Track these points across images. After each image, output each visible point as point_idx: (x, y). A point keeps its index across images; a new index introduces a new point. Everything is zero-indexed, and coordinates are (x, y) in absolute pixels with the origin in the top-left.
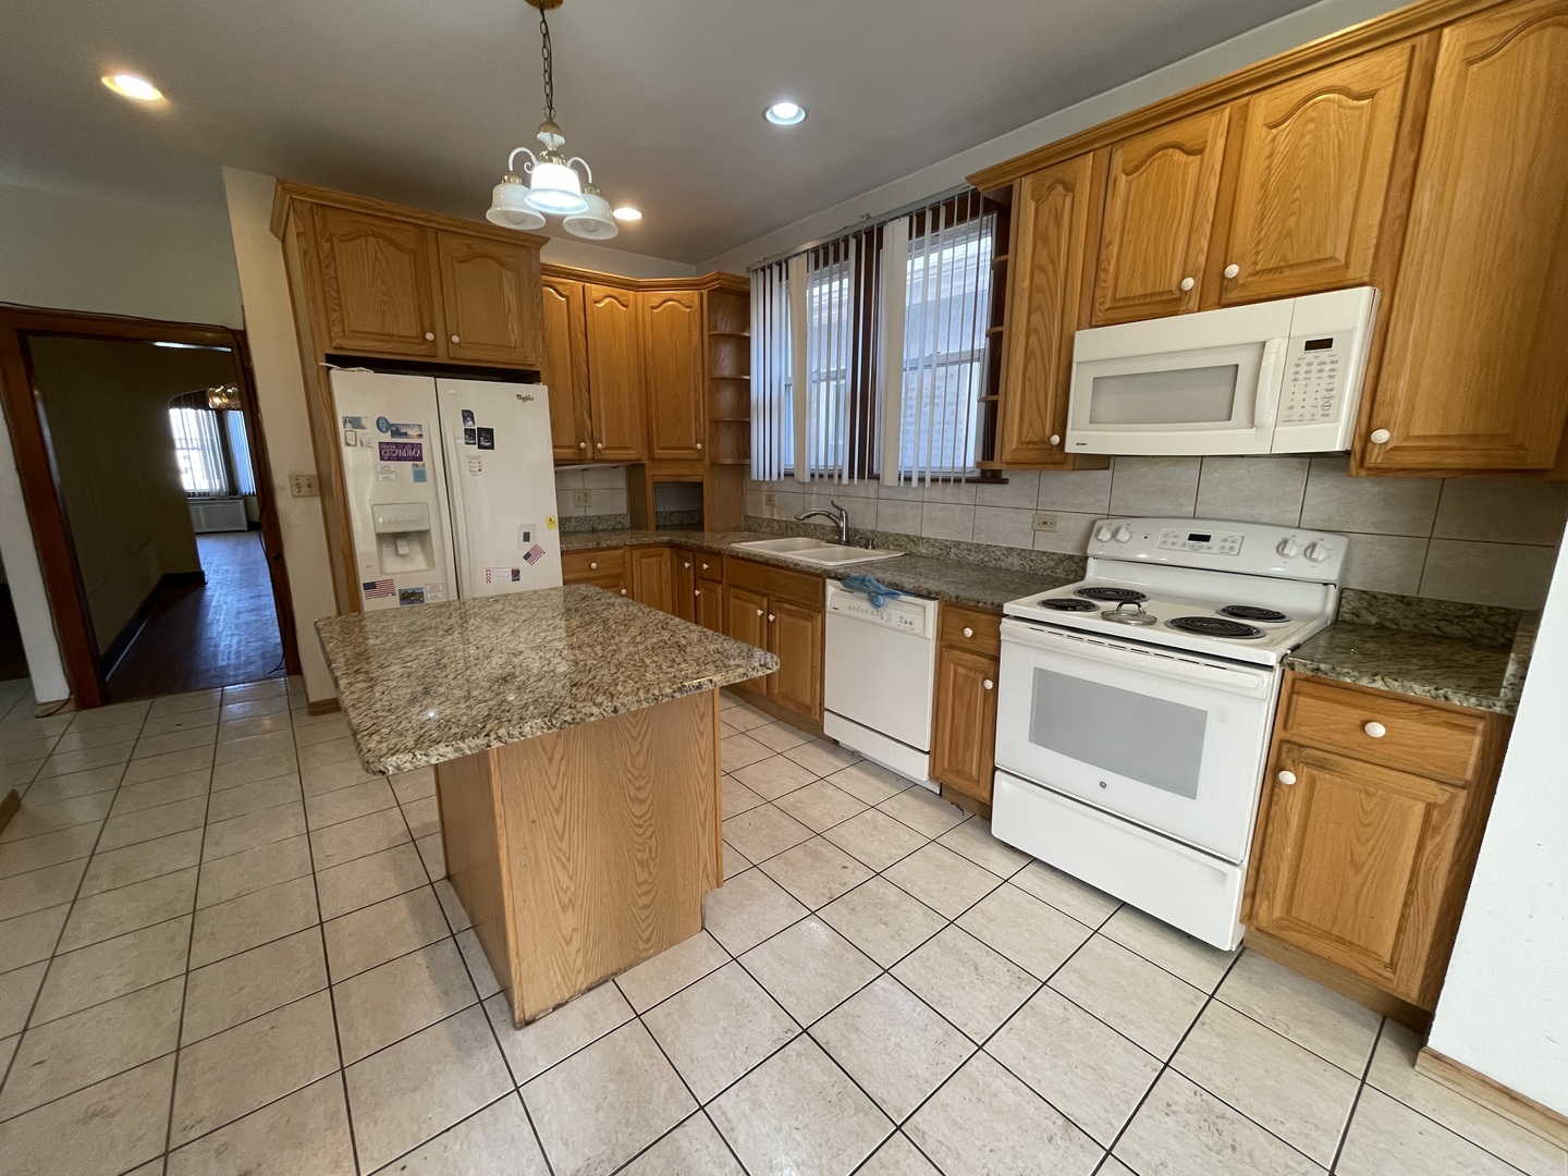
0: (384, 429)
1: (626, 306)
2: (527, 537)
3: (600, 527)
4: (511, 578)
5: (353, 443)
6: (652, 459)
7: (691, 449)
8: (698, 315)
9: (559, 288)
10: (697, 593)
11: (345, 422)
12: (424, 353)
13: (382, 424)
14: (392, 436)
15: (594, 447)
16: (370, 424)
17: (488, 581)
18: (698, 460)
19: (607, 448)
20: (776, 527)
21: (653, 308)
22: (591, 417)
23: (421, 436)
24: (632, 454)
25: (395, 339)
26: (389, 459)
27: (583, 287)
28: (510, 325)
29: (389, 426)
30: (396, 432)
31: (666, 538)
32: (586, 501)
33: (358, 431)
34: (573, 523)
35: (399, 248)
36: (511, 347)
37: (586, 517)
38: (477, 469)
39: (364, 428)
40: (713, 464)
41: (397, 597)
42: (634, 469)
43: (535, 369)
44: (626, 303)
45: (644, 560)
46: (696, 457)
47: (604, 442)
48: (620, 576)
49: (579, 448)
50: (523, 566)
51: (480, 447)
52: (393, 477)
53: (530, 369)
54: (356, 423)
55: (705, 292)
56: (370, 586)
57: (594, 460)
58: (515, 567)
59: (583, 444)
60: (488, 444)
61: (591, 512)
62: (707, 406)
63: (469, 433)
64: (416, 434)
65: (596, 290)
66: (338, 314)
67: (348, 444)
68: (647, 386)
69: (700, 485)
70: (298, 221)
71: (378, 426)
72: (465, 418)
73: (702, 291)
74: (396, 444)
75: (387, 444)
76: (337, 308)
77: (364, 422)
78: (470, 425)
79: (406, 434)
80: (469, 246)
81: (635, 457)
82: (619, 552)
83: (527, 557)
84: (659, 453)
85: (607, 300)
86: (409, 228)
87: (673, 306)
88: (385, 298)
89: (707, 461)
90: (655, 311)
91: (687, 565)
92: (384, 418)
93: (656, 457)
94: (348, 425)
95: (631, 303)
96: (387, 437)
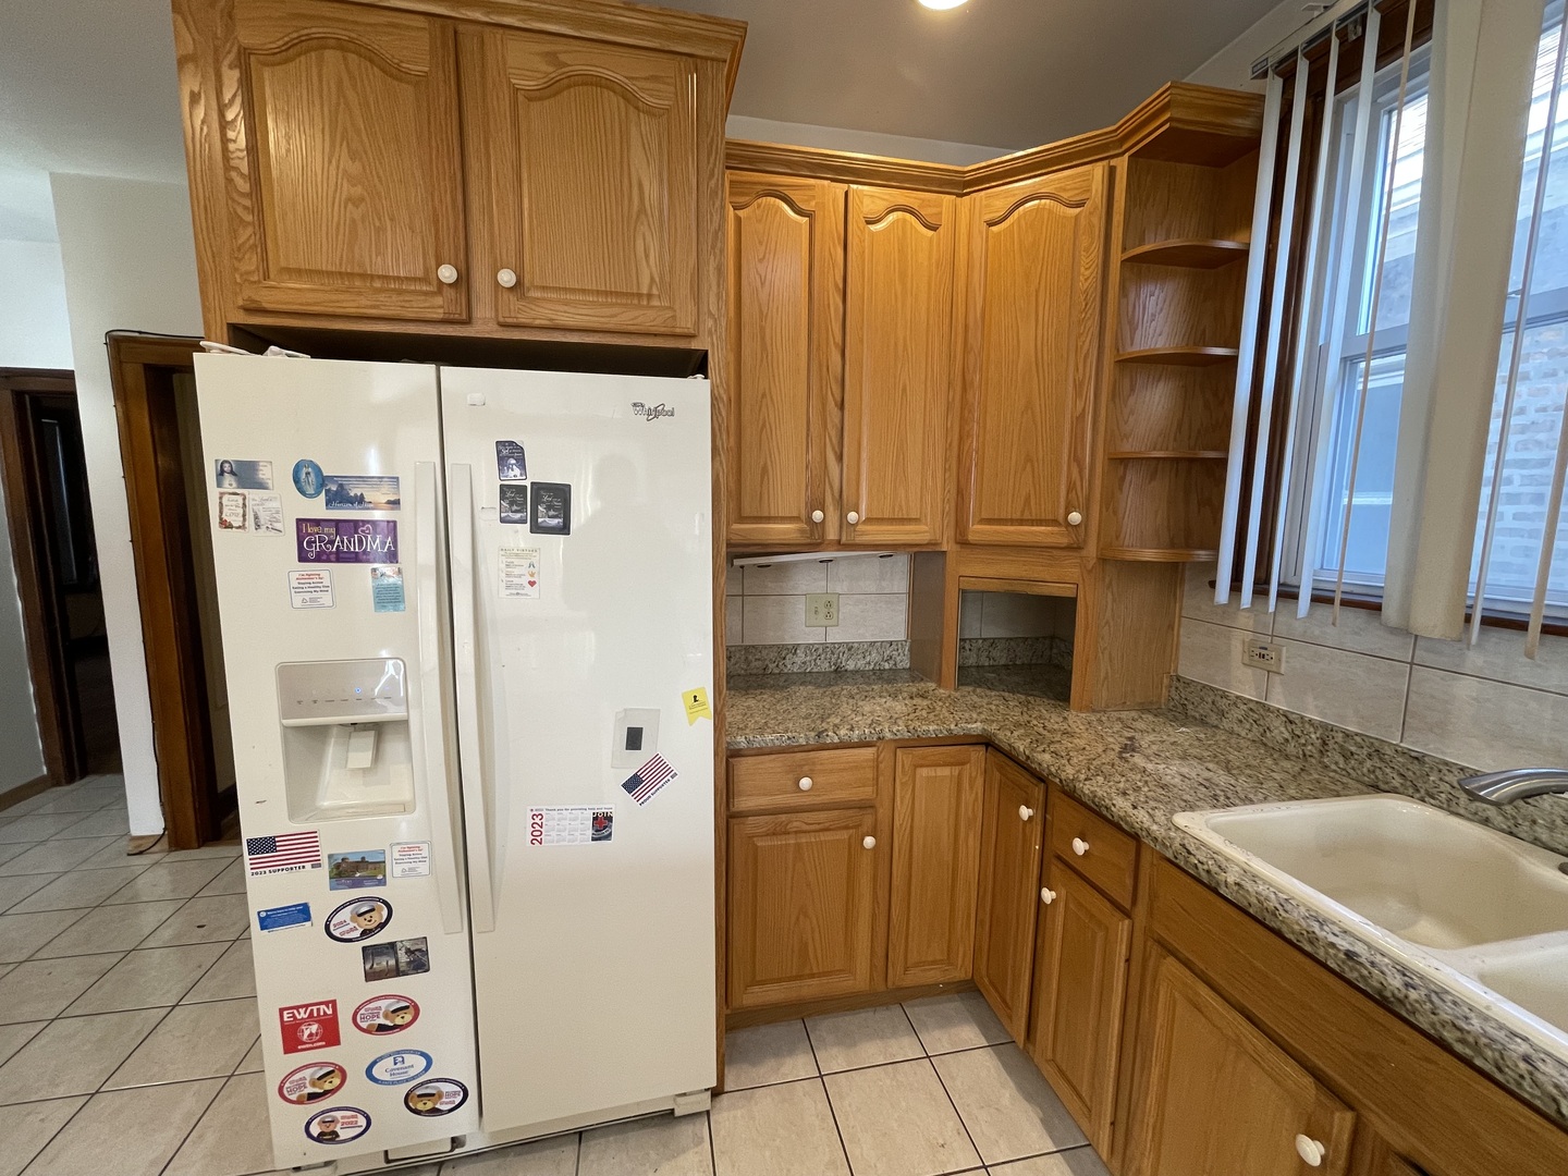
0: (311, 490)
1: (934, 228)
2: (634, 739)
3: (851, 666)
4: (590, 832)
5: (237, 522)
6: (963, 543)
7: (1055, 522)
8: (1098, 222)
9: (794, 195)
10: (1048, 895)
11: (221, 473)
12: (439, 314)
13: (307, 477)
14: (329, 503)
15: (843, 517)
16: (278, 474)
17: (536, 838)
18: (1069, 548)
19: (869, 520)
20: (1280, 731)
21: (991, 224)
22: (840, 458)
23: (395, 503)
24: (919, 533)
25: (377, 284)
26: (318, 559)
27: (846, 193)
28: (640, 243)
29: (323, 481)
30: (339, 497)
31: (976, 727)
32: (828, 615)
33: (252, 494)
34: (801, 657)
35: (394, 72)
36: (639, 295)
37: (825, 646)
38: (525, 581)
39: (261, 486)
40: (1103, 560)
41: (325, 870)
42: (924, 559)
43: (695, 345)
44: (932, 221)
45: (924, 772)
46: (1064, 541)
47: (863, 507)
48: (865, 806)
49: (809, 520)
50: (619, 804)
51: (537, 528)
52: (326, 599)
53: (682, 344)
54: (245, 474)
55: (1122, 164)
56: (263, 846)
57: (840, 545)
58: (602, 809)
59: (818, 515)
60: (554, 522)
61: (836, 636)
62: (1102, 429)
63: (511, 496)
64: (384, 499)
65: (870, 198)
66: (250, 230)
67: (225, 525)
68: (964, 389)
69: (1072, 602)
70: (184, 31)
71: (297, 481)
72: (502, 461)
73: (1113, 162)
74: (337, 523)
75: (317, 522)
76: (249, 218)
77: (264, 474)
78: (514, 476)
79: (360, 500)
80: (551, 58)
81: (924, 538)
82: (869, 752)
83: (632, 784)
84: (977, 531)
85: (892, 217)
86: (420, 22)
87: (1037, 209)
88: (358, 190)
89: (1091, 550)
90: (994, 229)
91: (1025, 812)
92: (311, 464)
93: (971, 537)
94: (228, 479)
95: (945, 221)
96: (317, 508)
